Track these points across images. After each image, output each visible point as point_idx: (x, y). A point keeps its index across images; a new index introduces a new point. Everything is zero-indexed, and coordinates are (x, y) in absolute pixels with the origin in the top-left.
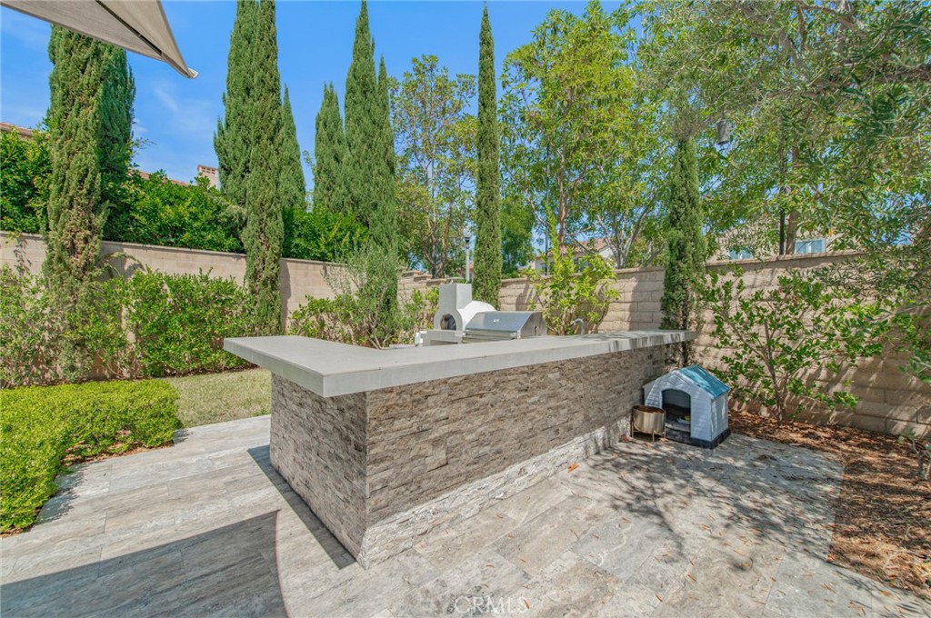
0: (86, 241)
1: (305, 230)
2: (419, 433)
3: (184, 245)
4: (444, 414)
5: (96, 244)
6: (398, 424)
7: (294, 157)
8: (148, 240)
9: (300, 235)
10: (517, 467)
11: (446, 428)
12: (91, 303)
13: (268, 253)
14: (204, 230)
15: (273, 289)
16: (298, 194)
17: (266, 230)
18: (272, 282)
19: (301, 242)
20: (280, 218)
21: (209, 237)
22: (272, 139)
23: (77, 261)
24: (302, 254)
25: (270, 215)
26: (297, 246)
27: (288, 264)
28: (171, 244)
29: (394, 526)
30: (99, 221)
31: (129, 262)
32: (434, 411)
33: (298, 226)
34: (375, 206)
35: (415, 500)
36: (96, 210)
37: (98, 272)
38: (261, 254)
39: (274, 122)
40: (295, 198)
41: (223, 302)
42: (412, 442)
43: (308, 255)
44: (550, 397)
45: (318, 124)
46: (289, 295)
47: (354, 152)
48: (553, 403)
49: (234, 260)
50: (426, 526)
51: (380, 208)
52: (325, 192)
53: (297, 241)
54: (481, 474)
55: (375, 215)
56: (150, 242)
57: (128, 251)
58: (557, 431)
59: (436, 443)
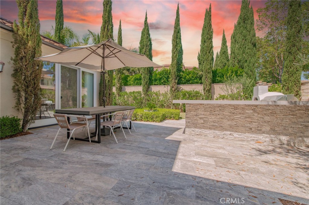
0: (175, 85)
1: (220, 74)
2: (196, 115)
3: (191, 84)
4: (203, 113)
5: (176, 85)
6: (191, 113)
7: (226, 51)
8: (185, 83)
9: (218, 77)
10: (229, 133)
11: (203, 116)
12: (175, 97)
13: (208, 83)
14: (195, 79)
15: (209, 92)
17: (207, 77)
18: (209, 91)
19: (219, 79)
20: (211, 73)
21: (195, 81)
22: (209, 52)
23: (173, 89)
25: (208, 73)
26: (217, 80)
27: (214, 85)
28: (188, 84)
29: (191, 130)
30: (176, 81)
31: (181, 88)
32: (200, 112)
33: (218, 74)
34: (246, 61)
35: (195, 127)
36: (176, 79)
37: (176, 91)
38: (206, 83)
39: (210, 47)
40: (225, 64)
41: (197, 96)
42: (195, 117)
43: (221, 82)
44: (246, 117)
45: (232, 38)
46: (215, 94)
47: (239, 44)
48: (248, 119)
49: (200, 86)
50: (197, 133)
51: (248, 61)
52: (233, 60)
53: (217, 78)
54: (214, 129)
55: (246, 64)
56: (185, 84)
57: (181, 86)
58: (251, 129)
59: (200, 118)
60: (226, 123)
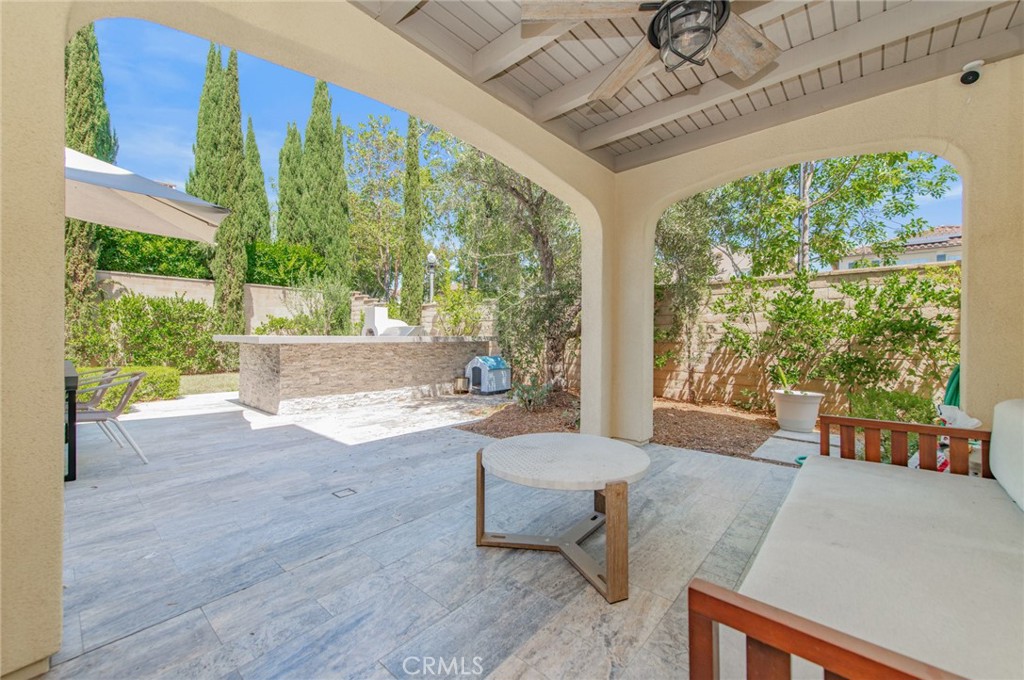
0: (85, 271)
1: (266, 260)
2: (305, 369)
3: (161, 273)
4: (318, 363)
5: (93, 273)
6: (294, 363)
7: (259, 184)
8: (133, 268)
9: (262, 265)
10: (363, 394)
11: (319, 369)
12: (90, 319)
13: (234, 280)
14: (178, 260)
15: (238, 309)
16: (262, 219)
17: (233, 262)
18: (237, 304)
19: (264, 271)
20: (244, 252)
21: (182, 266)
22: (237, 188)
23: (78, 286)
24: (264, 280)
25: (236, 250)
26: (259, 273)
27: (251, 289)
28: (148, 272)
29: (293, 403)
30: (95, 255)
31: (116, 287)
32: (312, 361)
33: (259, 257)
34: (330, 240)
35: (303, 395)
36: (92, 247)
37: (94, 295)
38: (228, 281)
39: (239, 174)
40: (259, 223)
42: (302, 372)
43: (269, 281)
44: (386, 364)
45: (281, 158)
46: (252, 315)
47: (312, 193)
48: (388, 367)
49: (204, 285)
50: (308, 407)
51: (334, 242)
52: (288, 221)
53: (259, 270)
54: (340, 392)
55: (329, 248)
56: (133, 270)
57: (115, 278)
58: (391, 381)
59: (314, 374)
60: (359, 376)
